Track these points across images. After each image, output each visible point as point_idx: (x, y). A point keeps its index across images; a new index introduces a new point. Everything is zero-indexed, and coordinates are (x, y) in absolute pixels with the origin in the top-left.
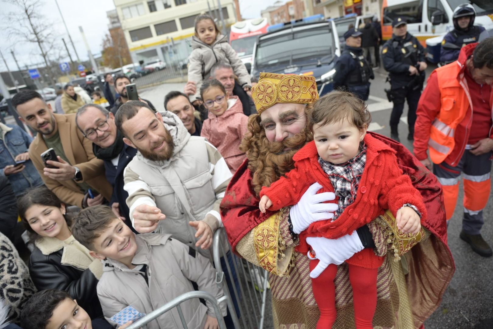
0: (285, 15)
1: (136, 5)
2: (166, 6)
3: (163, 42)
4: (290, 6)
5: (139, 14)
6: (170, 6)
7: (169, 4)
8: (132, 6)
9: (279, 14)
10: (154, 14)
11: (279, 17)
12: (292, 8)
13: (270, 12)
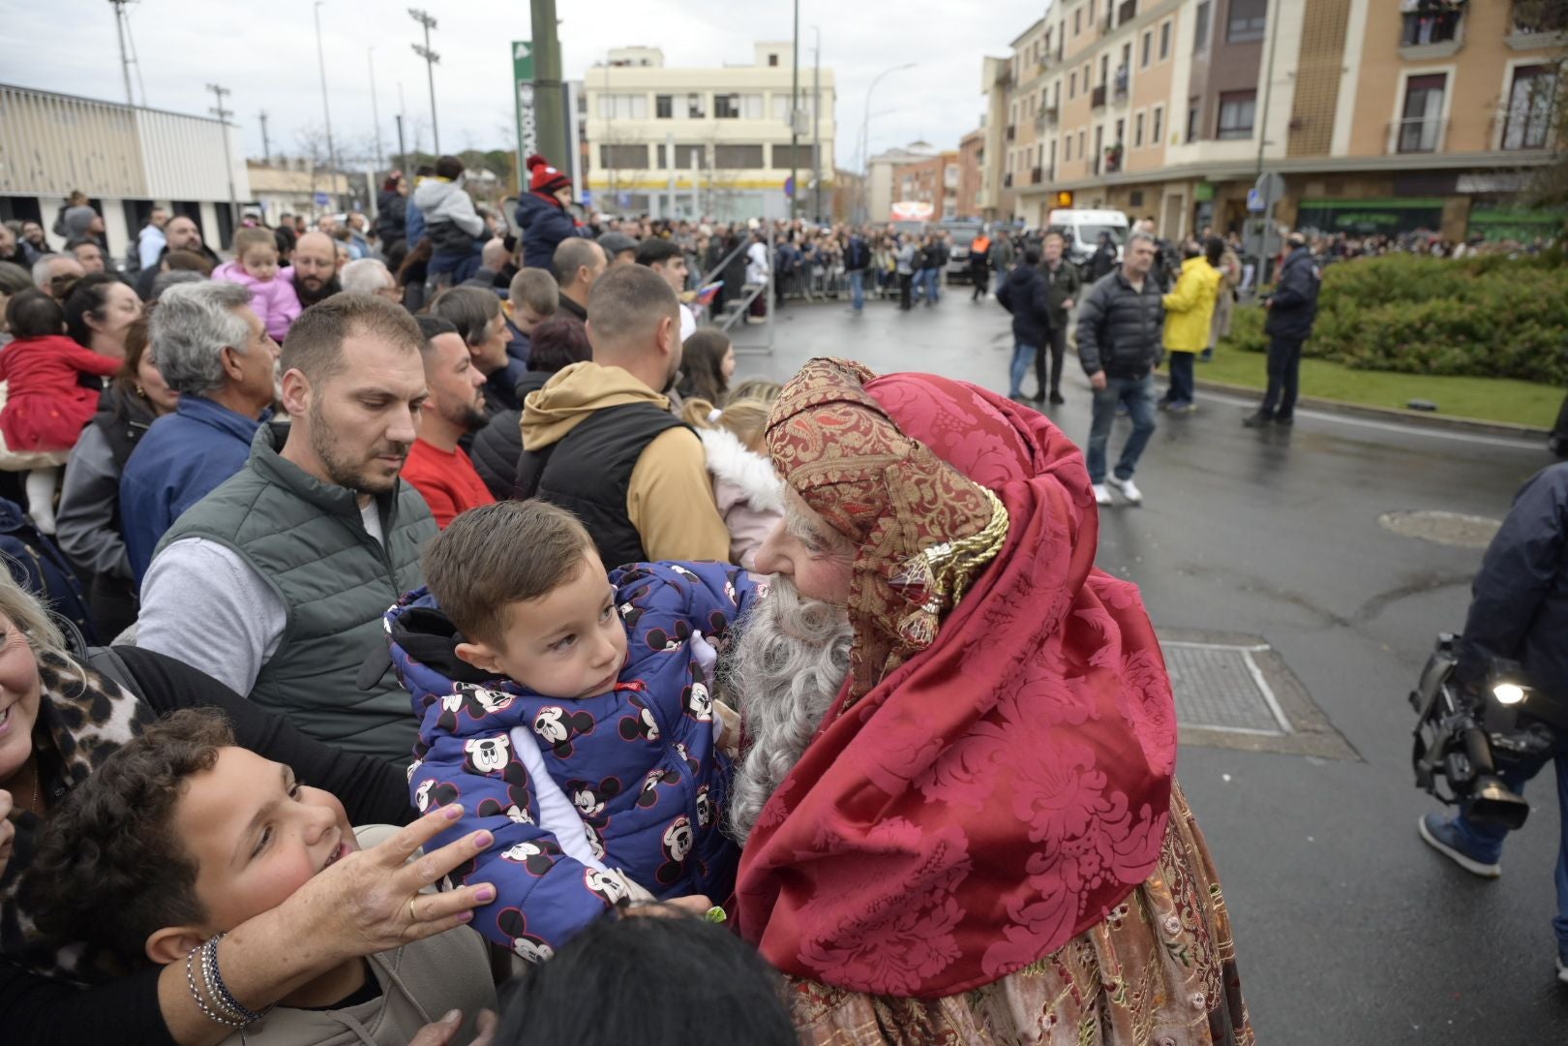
0: (933, 182)
1: (631, 96)
2: (694, 113)
3: (666, 185)
4: (951, 166)
5: (631, 115)
6: (702, 116)
7: (701, 110)
8: (622, 96)
9: (917, 176)
10: (664, 122)
11: (917, 185)
12: (953, 170)
13: (894, 165)
